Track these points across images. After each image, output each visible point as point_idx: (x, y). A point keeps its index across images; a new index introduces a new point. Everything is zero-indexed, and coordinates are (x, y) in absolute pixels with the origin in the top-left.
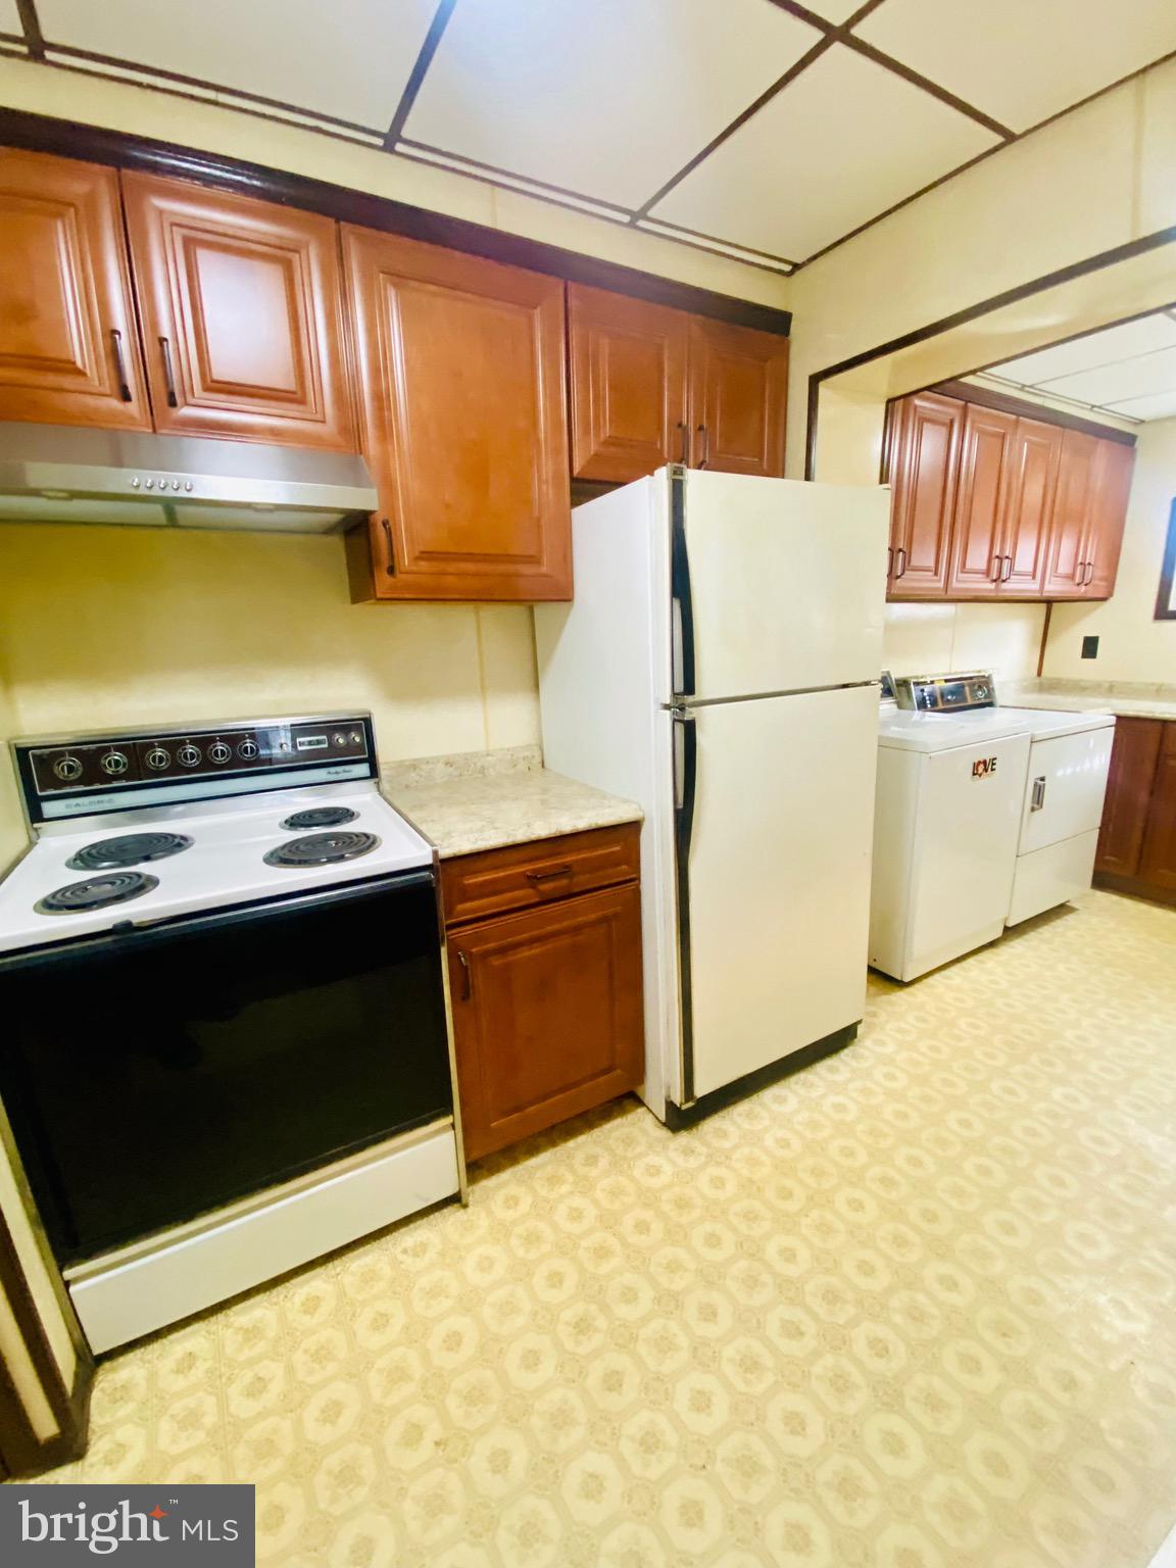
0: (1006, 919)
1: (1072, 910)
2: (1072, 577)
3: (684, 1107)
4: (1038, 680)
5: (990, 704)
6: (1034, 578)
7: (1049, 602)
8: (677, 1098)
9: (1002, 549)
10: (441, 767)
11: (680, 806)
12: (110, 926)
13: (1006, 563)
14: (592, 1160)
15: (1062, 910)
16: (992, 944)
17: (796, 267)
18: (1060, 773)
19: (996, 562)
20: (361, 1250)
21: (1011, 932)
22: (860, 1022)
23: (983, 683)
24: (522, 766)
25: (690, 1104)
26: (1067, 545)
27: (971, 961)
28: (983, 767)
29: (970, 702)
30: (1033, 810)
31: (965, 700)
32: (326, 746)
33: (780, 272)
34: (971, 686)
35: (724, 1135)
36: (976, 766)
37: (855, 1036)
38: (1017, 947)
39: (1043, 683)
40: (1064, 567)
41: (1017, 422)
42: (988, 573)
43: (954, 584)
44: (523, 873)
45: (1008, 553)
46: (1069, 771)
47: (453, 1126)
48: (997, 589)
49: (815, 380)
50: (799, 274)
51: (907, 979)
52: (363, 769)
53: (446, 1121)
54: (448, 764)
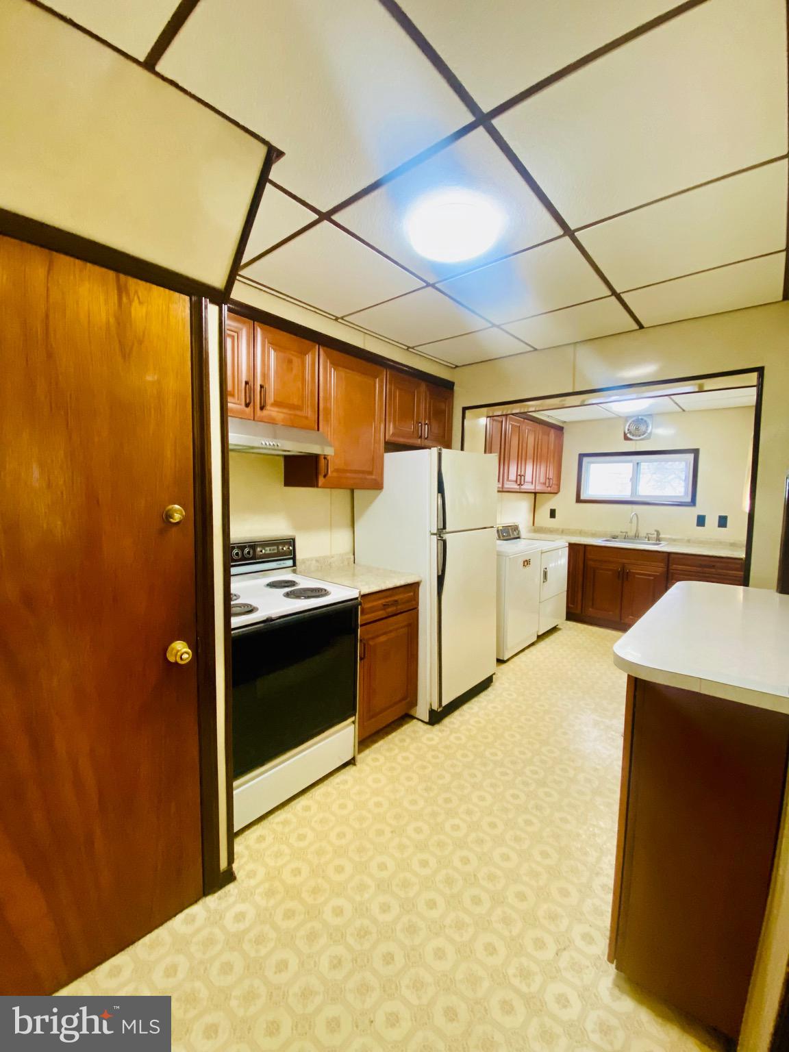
0: (538, 632)
1: (559, 629)
2: (545, 484)
3: (439, 710)
4: (533, 528)
5: (519, 538)
6: (532, 483)
7: (535, 493)
8: (435, 707)
9: (521, 472)
10: (314, 562)
11: (440, 574)
12: (265, 618)
13: (523, 477)
14: (403, 740)
15: (554, 629)
16: (533, 644)
17: (457, 367)
18: (551, 565)
19: (519, 477)
20: (317, 788)
21: (540, 638)
22: (494, 674)
23: (516, 528)
24: (346, 563)
25: (441, 709)
26: (543, 469)
27: (527, 651)
28: (527, 563)
29: (512, 536)
30: (544, 582)
31: (510, 535)
32: (276, 551)
33: (452, 368)
34: (512, 529)
35: (453, 723)
36: (524, 562)
37: (492, 681)
38: (542, 645)
39: (536, 529)
40: (542, 480)
41: (524, 422)
42: (516, 481)
43: (506, 486)
44: (382, 604)
45: (523, 473)
46: (553, 565)
47: (354, 722)
48: (520, 488)
49: (465, 409)
50: (457, 369)
51: (505, 659)
52: (290, 563)
53: (352, 719)
54: (317, 561)
